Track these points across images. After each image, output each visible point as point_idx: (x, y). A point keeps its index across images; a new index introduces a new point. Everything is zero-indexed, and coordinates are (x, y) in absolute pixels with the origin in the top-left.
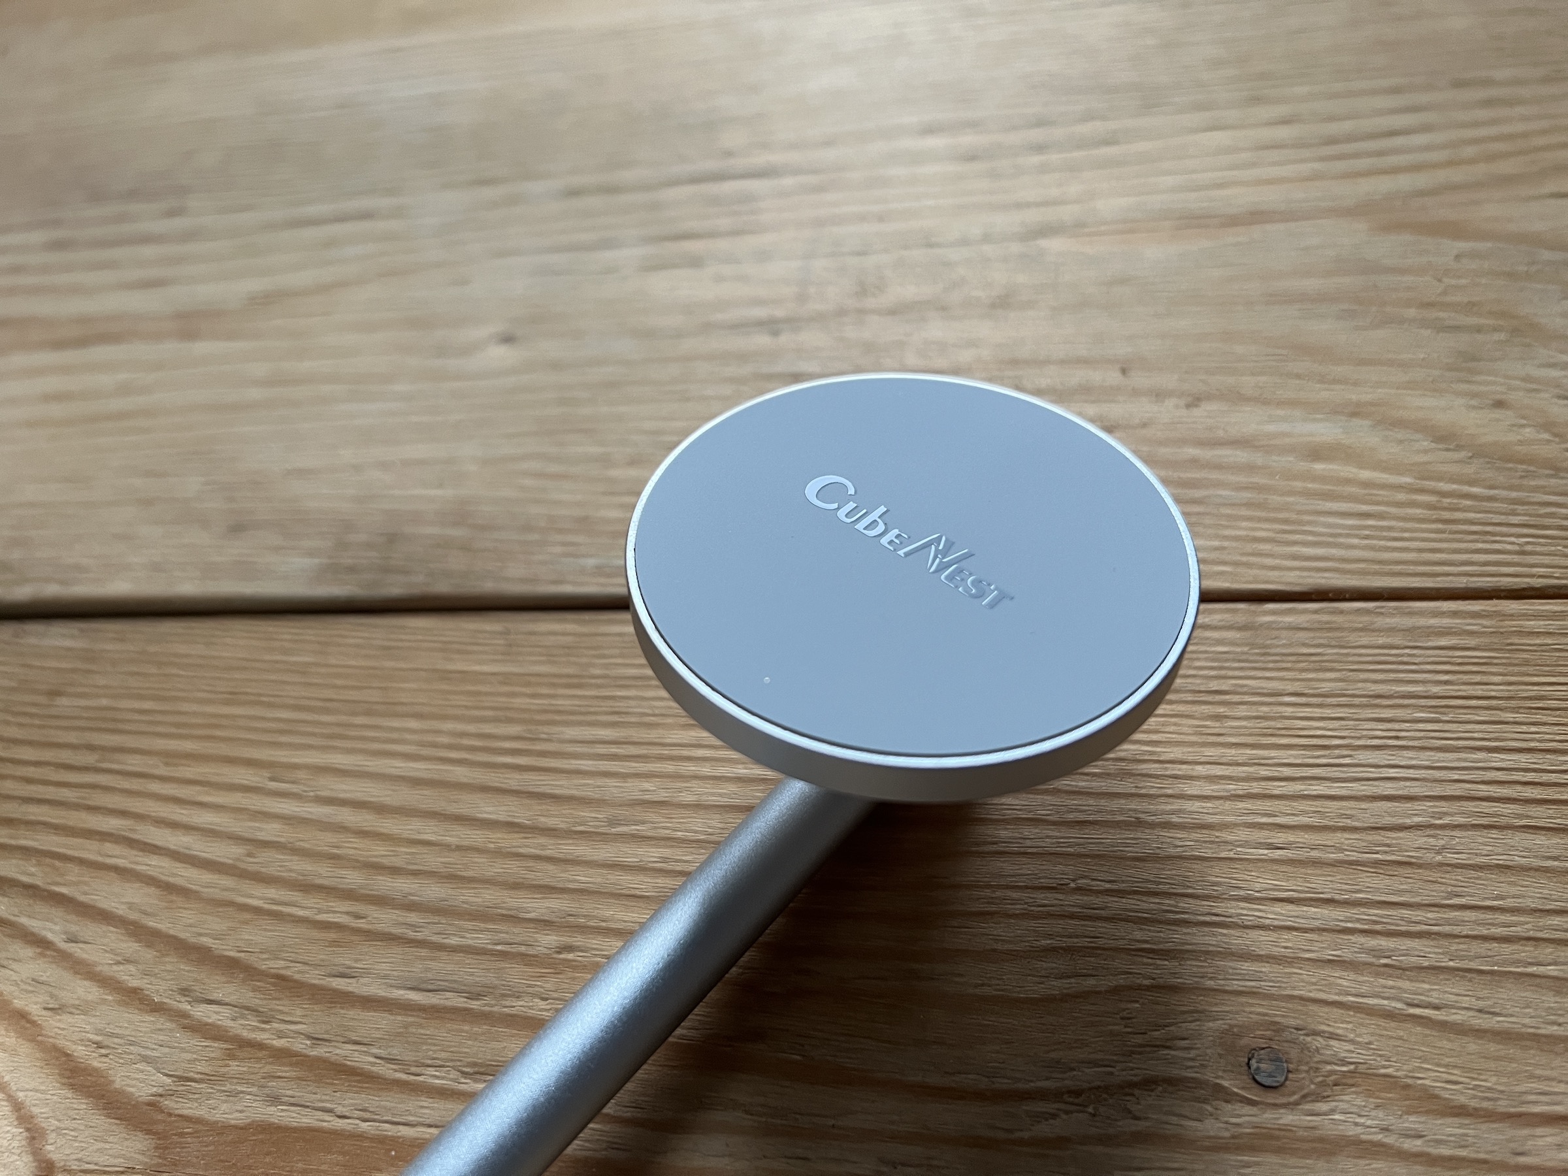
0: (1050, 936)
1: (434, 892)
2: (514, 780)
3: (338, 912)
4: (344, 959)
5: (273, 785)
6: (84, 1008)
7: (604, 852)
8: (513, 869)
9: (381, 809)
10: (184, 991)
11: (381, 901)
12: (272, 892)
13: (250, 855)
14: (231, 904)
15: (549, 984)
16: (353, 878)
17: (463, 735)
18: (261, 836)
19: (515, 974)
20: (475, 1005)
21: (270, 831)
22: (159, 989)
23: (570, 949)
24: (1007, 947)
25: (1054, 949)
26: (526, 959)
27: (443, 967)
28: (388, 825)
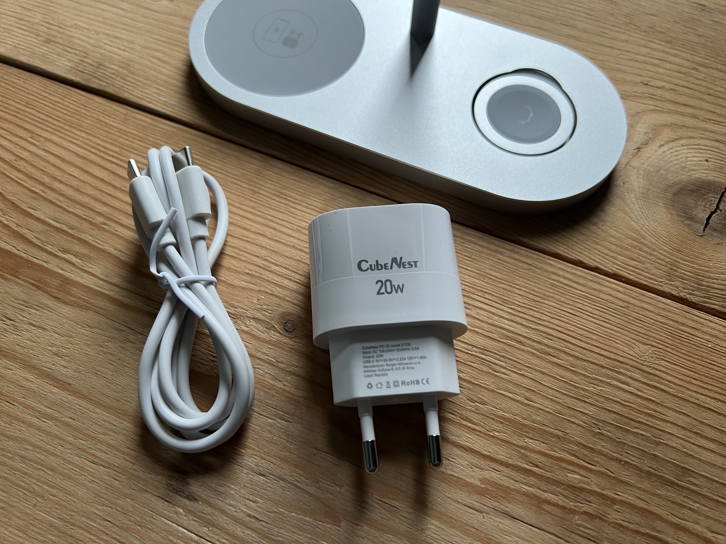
0: (249, 270)
1: (70, 192)
2: (109, 165)
3: (38, 188)
4: (35, 203)
5: (30, 139)
8: (98, 194)
9: (63, 160)
11: (52, 189)
12: (19, 175)
13: (16, 160)
14: (5, 174)
15: (94, 232)
16: (46, 180)
17: (99, 145)
18: (21, 155)
19: (86, 226)
20: (70, 231)
21: (25, 155)
23: (105, 224)
24: (236, 269)
25: (248, 274)
26: (91, 223)
27: (64, 217)
28: (64, 166)
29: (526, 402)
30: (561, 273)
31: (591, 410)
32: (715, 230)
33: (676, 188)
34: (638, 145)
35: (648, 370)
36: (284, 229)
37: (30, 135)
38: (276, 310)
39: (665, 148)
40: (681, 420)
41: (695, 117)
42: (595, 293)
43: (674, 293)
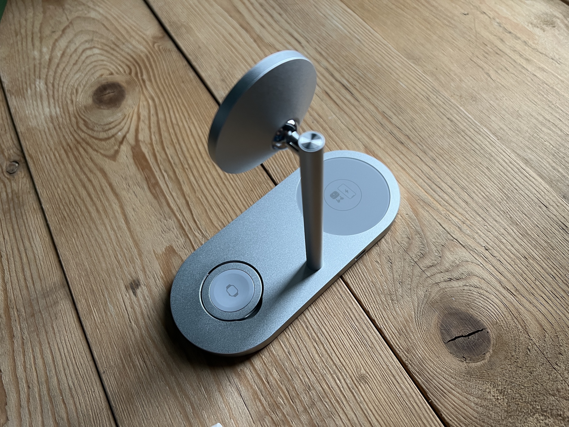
0: (224, 220)
1: (185, 149)
3: (175, 141)
4: (169, 146)
5: (187, 119)
6: (145, 124)
7: (203, 164)
8: (193, 156)
9: (192, 134)
11: (180, 144)
12: (173, 131)
13: (176, 125)
14: (168, 128)
15: (181, 170)
16: (180, 139)
19: (180, 166)
20: (173, 165)
21: (181, 124)
22: (153, 130)
23: (187, 169)
26: (182, 166)
27: (176, 158)
31: (313, 378)
32: (456, 345)
33: (453, 311)
35: (356, 382)
43: (404, 360)
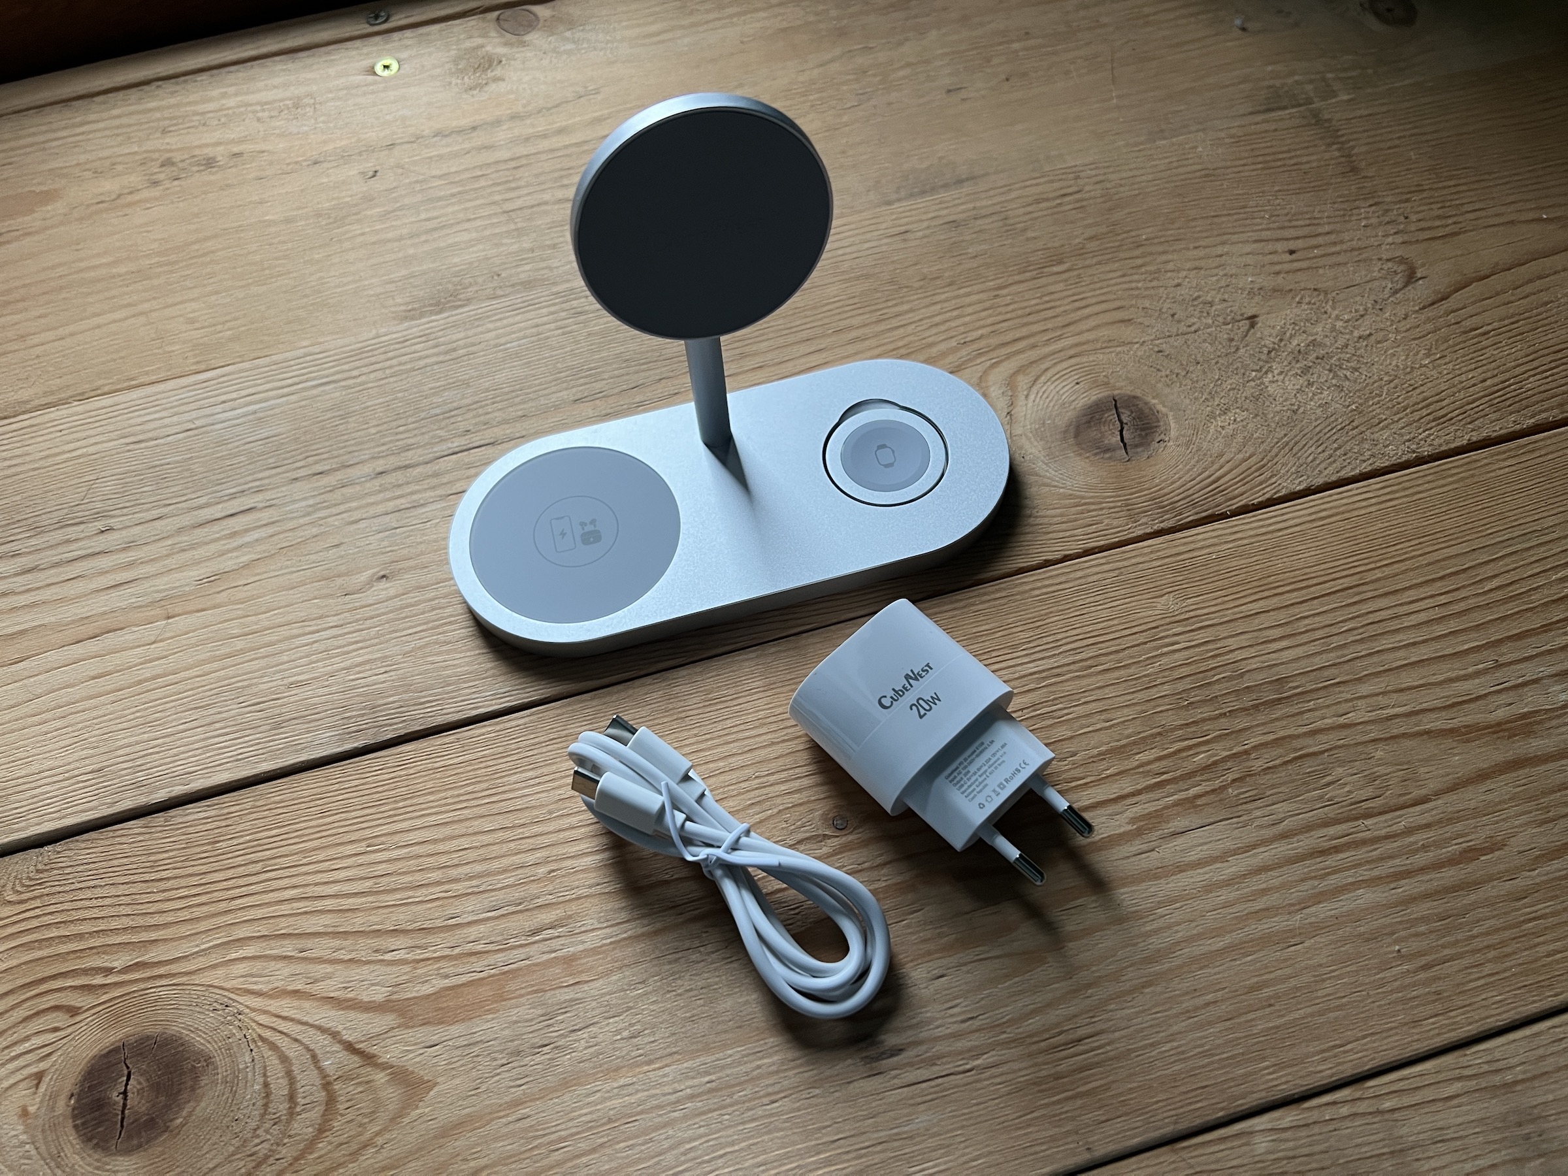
2: (496, 808)
3: (436, 893)
4: (449, 911)
5: (370, 849)
8: (515, 846)
9: (435, 841)
10: (376, 951)
12: (397, 895)
13: (376, 883)
14: (378, 907)
16: (437, 876)
17: (459, 795)
18: (377, 873)
20: (520, 907)
22: (363, 955)
23: (554, 870)
26: (536, 881)
27: (498, 898)
28: (441, 847)
29: (1108, 724)
30: (1039, 584)
31: (1166, 689)
32: (1136, 446)
33: (1072, 430)
34: (1006, 411)
35: (1182, 617)
36: (747, 734)
37: (364, 844)
38: (813, 819)
39: (1032, 397)
40: (1243, 640)
41: (1034, 347)
42: (1083, 581)
43: (1149, 530)
